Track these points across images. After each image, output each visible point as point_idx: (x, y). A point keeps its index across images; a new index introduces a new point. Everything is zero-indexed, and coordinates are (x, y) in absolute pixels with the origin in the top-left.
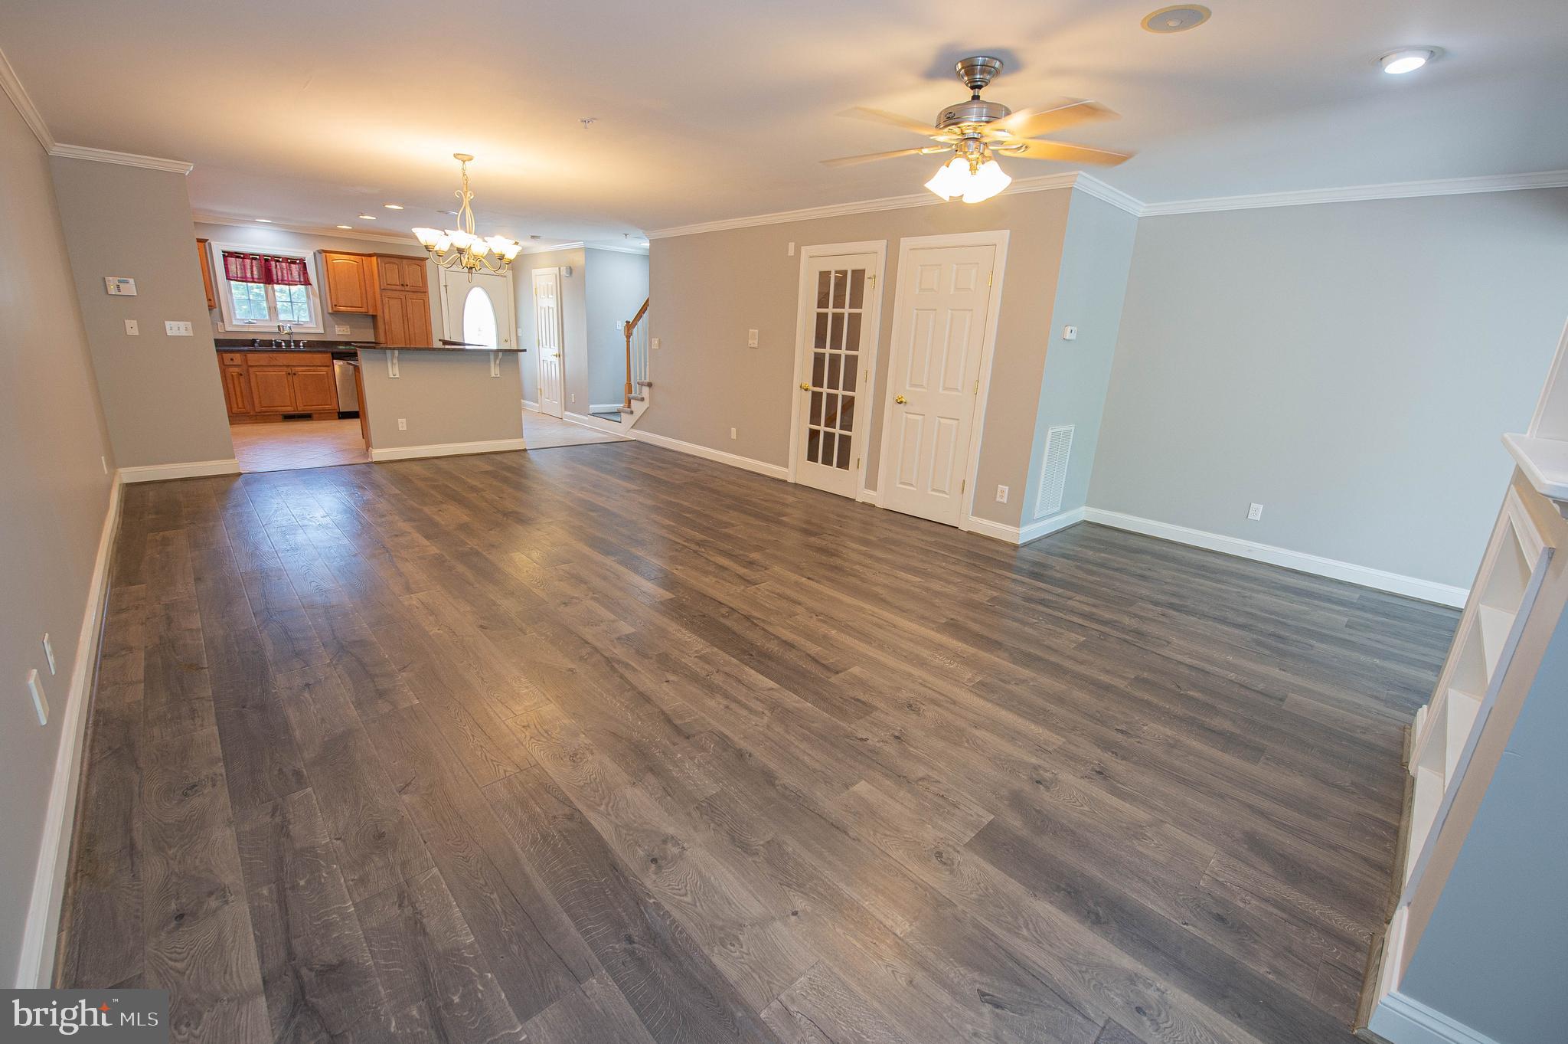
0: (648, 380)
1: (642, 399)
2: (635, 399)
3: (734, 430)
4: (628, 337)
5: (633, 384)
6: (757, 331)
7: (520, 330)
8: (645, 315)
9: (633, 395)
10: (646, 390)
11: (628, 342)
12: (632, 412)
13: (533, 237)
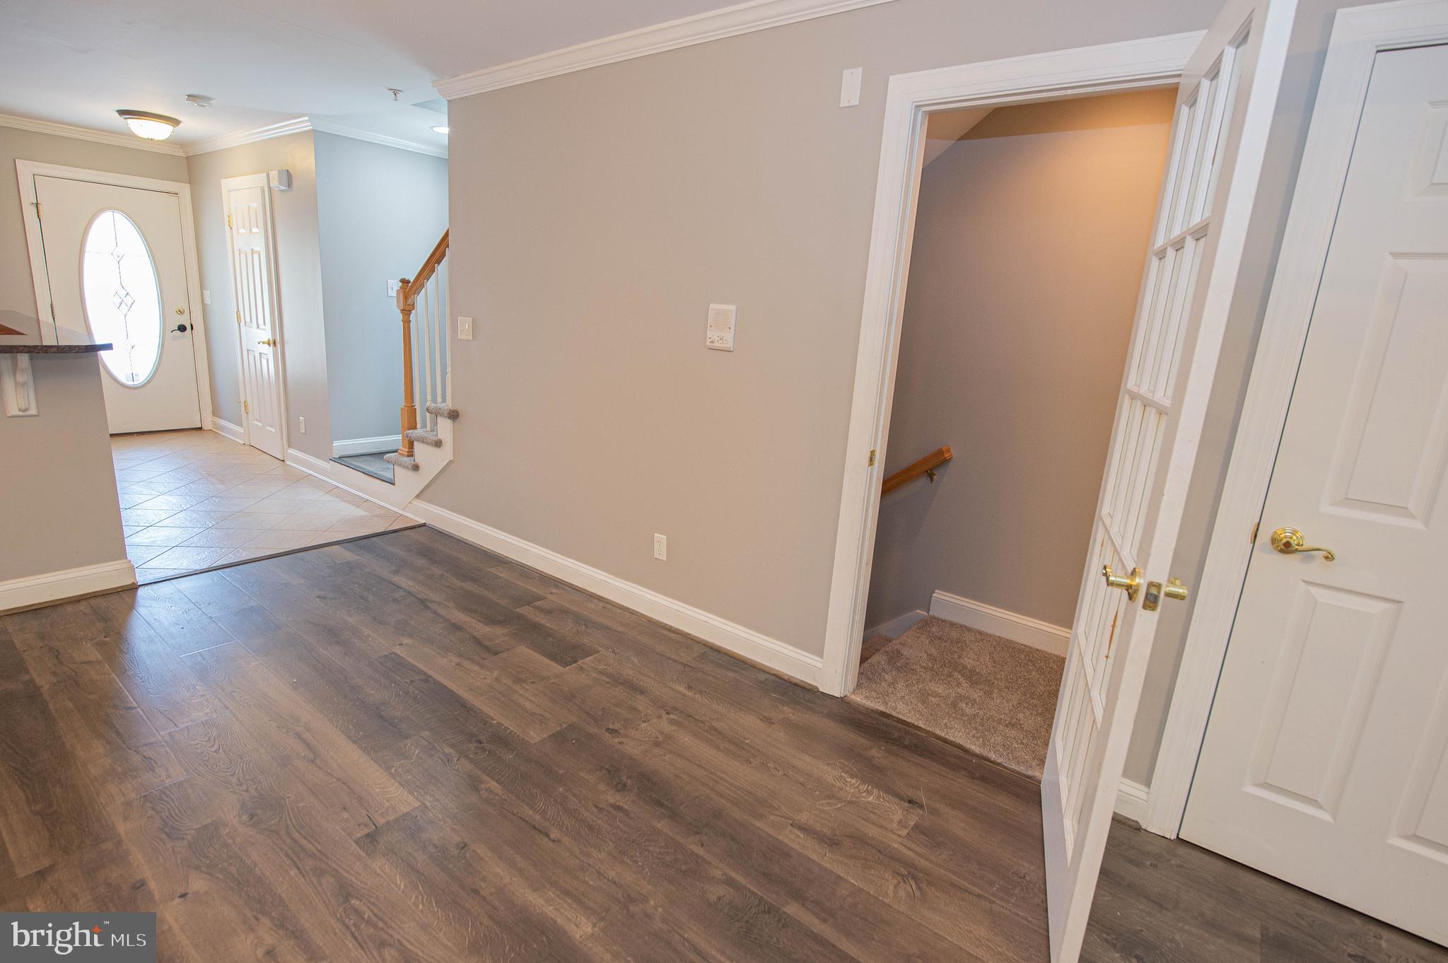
0: (449, 405)
1: (438, 444)
2: (423, 440)
3: (660, 539)
4: (407, 311)
5: (418, 407)
6: (733, 308)
7: (207, 293)
8: (442, 268)
9: (419, 432)
10: (445, 428)
11: (407, 323)
12: (416, 468)
13: (191, 97)
